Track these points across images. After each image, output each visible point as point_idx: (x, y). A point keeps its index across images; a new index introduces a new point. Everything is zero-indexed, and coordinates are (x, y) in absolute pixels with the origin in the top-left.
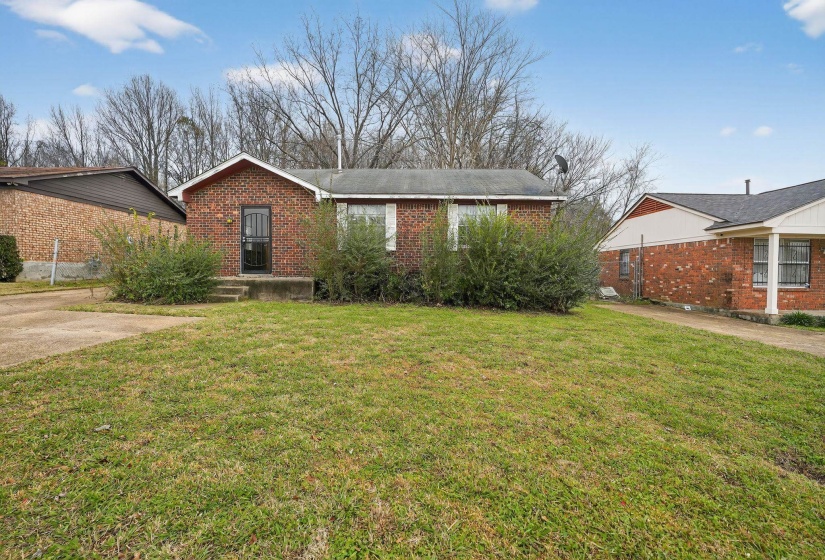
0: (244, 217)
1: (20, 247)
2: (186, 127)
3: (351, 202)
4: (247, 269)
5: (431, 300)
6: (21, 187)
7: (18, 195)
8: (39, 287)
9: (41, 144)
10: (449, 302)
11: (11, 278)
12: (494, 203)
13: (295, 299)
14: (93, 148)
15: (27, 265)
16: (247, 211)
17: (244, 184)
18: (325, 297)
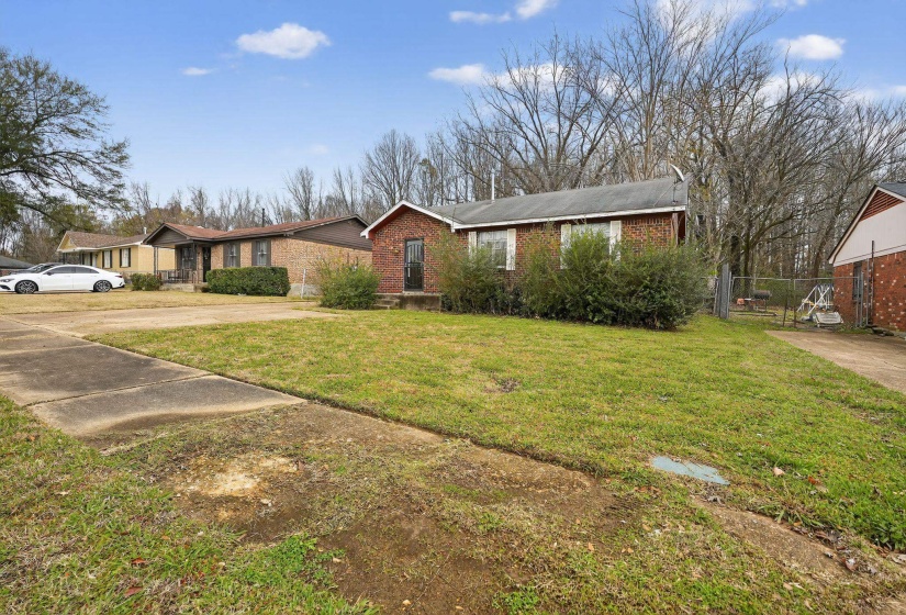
0: (406, 248)
1: (290, 275)
2: (424, 168)
3: (479, 230)
4: (408, 288)
5: (530, 314)
6: (290, 237)
7: (290, 241)
8: (294, 300)
9: (329, 198)
10: (545, 316)
11: (284, 294)
12: (607, 220)
13: (429, 310)
14: (359, 197)
15: (293, 286)
16: (409, 243)
17: (407, 221)
18: (450, 309)
